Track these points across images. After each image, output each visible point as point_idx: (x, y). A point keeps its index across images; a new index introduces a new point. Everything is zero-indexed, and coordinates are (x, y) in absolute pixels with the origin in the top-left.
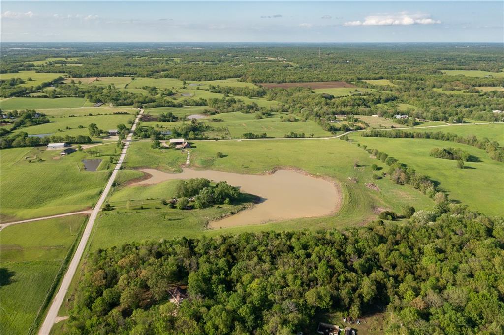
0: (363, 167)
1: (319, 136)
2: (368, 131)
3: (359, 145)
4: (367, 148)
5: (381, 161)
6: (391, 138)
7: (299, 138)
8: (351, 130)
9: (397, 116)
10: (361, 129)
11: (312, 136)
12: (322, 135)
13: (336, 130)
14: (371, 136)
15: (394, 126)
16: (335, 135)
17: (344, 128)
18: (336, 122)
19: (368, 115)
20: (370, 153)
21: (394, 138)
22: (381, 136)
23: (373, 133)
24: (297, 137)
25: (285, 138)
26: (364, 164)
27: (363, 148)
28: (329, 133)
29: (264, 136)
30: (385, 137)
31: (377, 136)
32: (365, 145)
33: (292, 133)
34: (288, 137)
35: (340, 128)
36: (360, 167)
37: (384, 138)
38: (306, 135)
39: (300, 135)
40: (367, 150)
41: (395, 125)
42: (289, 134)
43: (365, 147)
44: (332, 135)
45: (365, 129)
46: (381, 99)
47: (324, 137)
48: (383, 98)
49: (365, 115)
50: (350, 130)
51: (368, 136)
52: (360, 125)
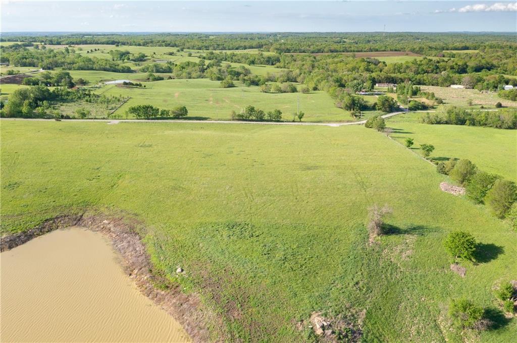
0: (411, 239)
1: (321, 119)
2: (441, 111)
3: (410, 143)
4: (434, 154)
5: (487, 209)
6: (500, 127)
7: (267, 121)
8: (401, 110)
9: (507, 86)
10: (424, 107)
11: (300, 118)
12: (328, 118)
13: (364, 108)
14: (447, 123)
15: (503, 104)
16: (359, 117)
17: (383, 105)
18: (372, 95)
19: (442, 85)
20: (443, 171)
21: (510, 128)
22: (473, 123)
23: (453, 116)
24: (262, 120)
25: (233, 120)
26: (417, 222)
27: (419, 154)
28: (347, 114)
29: (181, 114)
30: (485, 125)
31: (462, 122)
32: (429, 143)
33: (252, 109)
34: (241, 118)
35: (376, 104)
36: (393, 238)
37: (481, 128)
38: (284, 116)
39: (270, 114)
40: (433, 159)
41: (505, 103)
42: (242, 111)
43: (428, 149)
44: (351, 118)
45: (433, 108)
46: (467, 66)
47: (329, 122)
48: (472, 64)
49: (437, 84)
50: (398, 109)
51: (439, 123)
52: (424, 100)
